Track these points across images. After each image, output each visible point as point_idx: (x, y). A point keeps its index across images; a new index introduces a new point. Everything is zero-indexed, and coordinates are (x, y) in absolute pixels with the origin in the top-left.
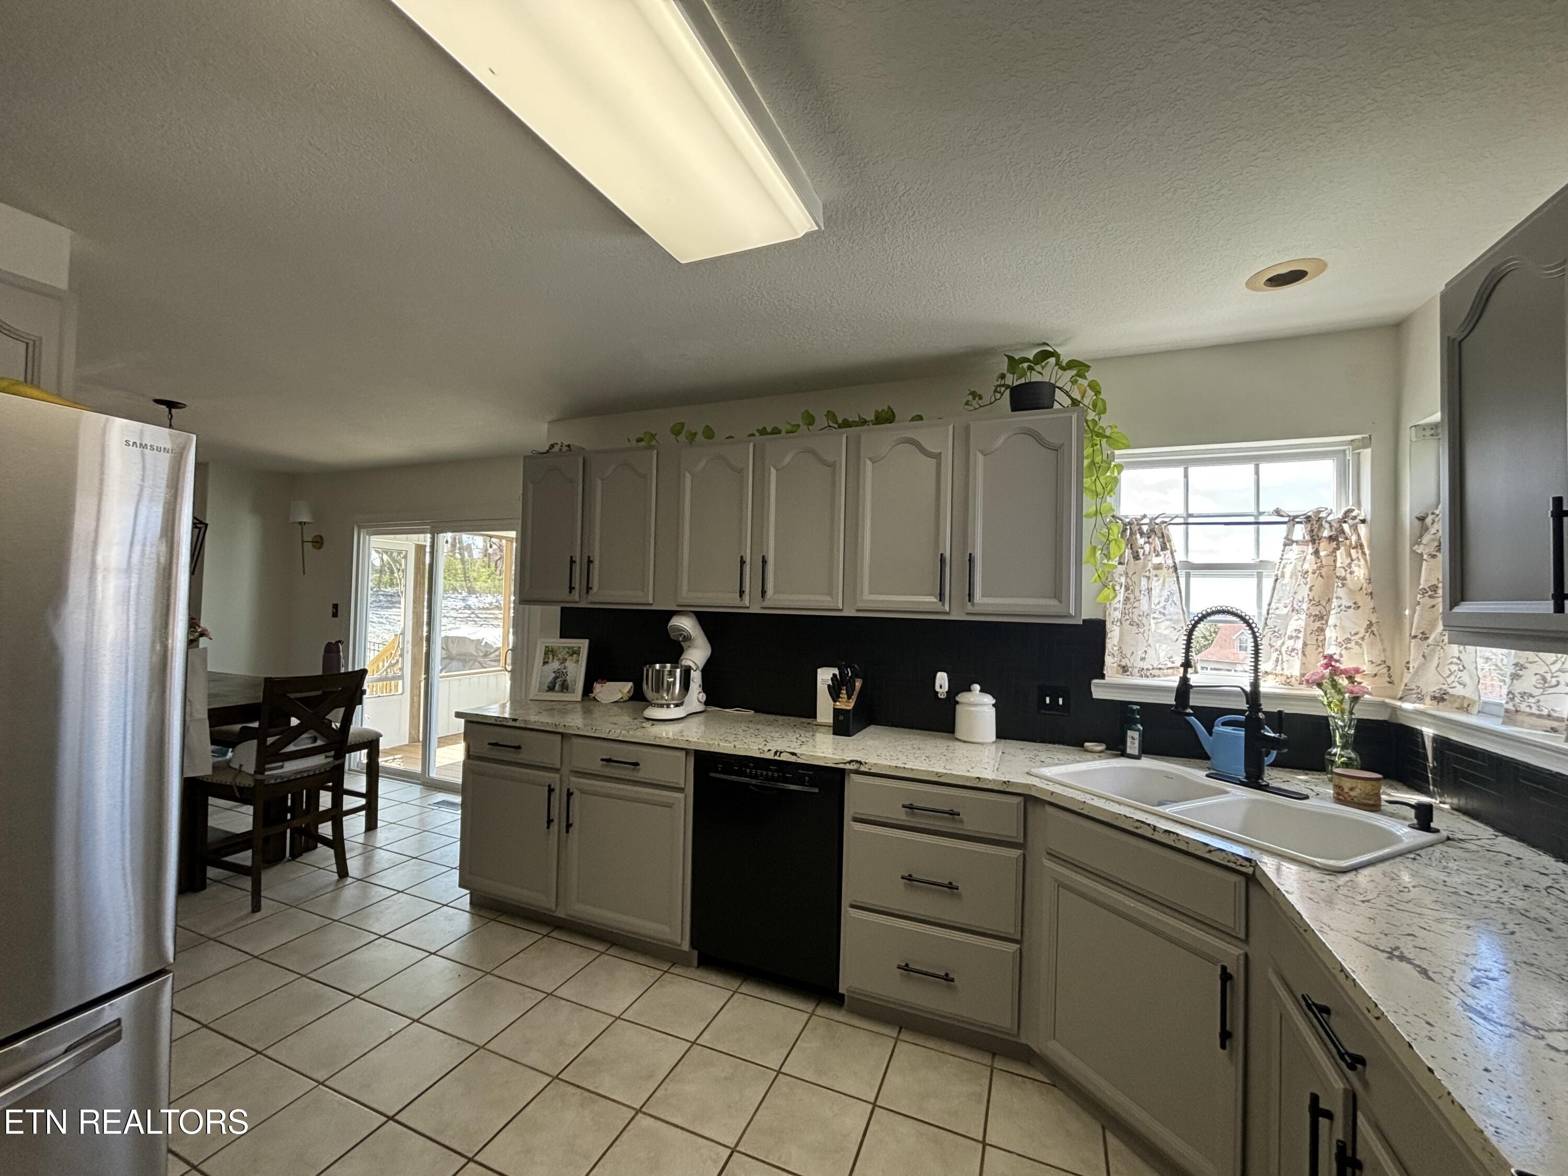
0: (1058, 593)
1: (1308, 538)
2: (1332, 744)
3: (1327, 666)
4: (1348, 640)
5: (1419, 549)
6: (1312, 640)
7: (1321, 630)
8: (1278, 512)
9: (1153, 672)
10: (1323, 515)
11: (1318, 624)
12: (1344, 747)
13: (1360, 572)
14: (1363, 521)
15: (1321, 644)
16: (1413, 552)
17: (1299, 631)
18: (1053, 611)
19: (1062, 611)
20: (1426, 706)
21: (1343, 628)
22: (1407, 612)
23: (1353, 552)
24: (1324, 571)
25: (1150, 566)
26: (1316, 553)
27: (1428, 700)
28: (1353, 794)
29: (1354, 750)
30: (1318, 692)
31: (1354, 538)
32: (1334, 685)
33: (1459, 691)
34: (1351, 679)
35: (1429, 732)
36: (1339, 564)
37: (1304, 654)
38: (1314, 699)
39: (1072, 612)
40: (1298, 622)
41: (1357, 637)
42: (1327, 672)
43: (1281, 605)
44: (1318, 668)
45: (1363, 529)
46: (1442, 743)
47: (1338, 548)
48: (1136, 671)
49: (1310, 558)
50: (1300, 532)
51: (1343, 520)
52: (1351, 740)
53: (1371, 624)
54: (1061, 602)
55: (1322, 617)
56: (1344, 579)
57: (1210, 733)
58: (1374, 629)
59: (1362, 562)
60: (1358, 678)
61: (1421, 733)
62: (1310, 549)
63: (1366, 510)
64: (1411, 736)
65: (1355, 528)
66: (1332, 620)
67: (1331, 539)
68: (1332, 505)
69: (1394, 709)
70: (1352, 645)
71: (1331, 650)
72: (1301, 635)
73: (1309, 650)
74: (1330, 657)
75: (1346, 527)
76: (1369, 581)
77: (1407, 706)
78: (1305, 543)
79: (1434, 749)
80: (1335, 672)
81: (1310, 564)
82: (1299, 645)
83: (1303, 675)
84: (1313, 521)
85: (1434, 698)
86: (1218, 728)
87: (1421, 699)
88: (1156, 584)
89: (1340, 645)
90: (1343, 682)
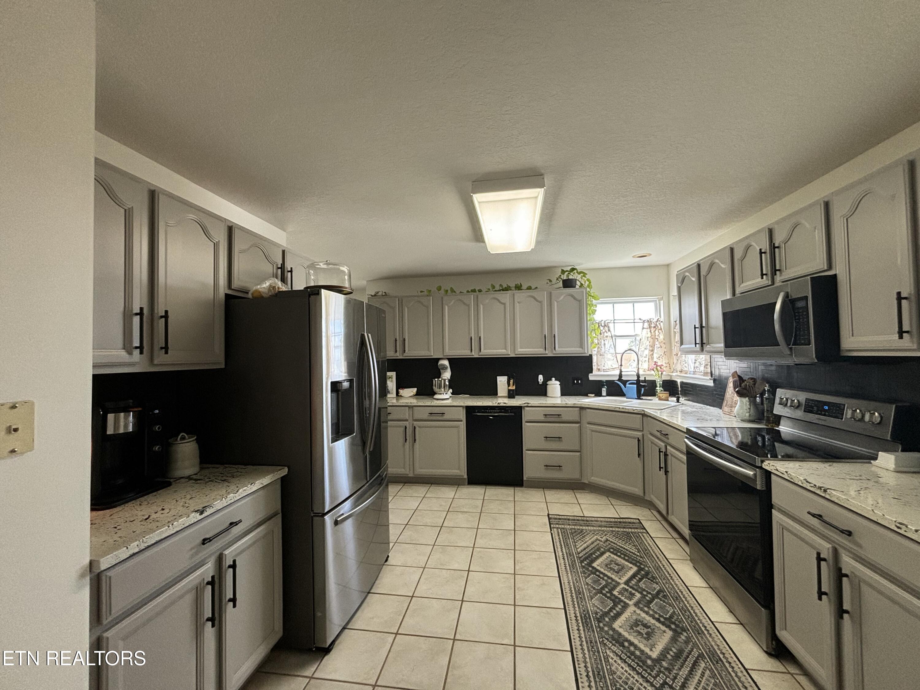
0: (581, 345)
1: (648, 327)
2: (656, 386)
3: (655, 364)
4: (659, 357)
5: (675, 330)
6: (650, 358)
7: (653, 354)
8: (640, 319)
9: (607, 370)
10: (652, 320)
11: (652, 353)
12: (660, 387)
13: (662, 337)
14: (662, 322)
15: (652, 358)
16: (674, 331)
17: (646, 355)
18: (581, 352)
19: (583, 352)
20: (679, 374)
21: (658, 353)
22: (673, 348)
23: (660, 331)
24: (653, 337)
25: (605, 337)
26: (651, 331)
27: (678, 372)
28: (663, 397)
29: (662, 388)
30: (653, 372)
31: (660, 327)
32: (657, 370)
33: (685, 369)
34: (661, 368)
35: (679, 381)
36: (656, 335)
37: (649, 362)
38: (652, 375)
39: (586, 352)
40: (647, 352)
41: (661, 356)
42: (655, 366)
43: (642, 347)
44: (652, 365)
45: (662, 324)
46: (682, 383)
47: (656, 330)
48: (602, 370)
49: (649, 333)
50: (646, 325)
51: (657, 322)
52: (661, 385)
53: (665, 352)
54: (582, 348)
55: (652, 351)
56: (658, 339)
57: (625, 387)
58: (666, 353)
59: (662, 334)
60: (662, 367)
61: (676, 382)
62: (649, 330)
63: (662, 319)
64: (674, 382)
65: (660, 324)
66: (655, 351)
67: (654, 327)
68: (654, 317)
69: (671, 376)
70: (660, 358)
71: (655, 360)
72: (648, 356)
73: (650, 360)
74: (655, 362)
75: (657, 323)
76: (664, 339)
77: (674, 374)
78: (648, 328)
79: (680, 385)
80: (657, 366)
81: (649, 335)
82: (647, 359)
83: (648, 368)
84: (649, 322)
85: (680, 371)
86: (627, 385)
87: (677, 372)
88: (606, 342)
89: (657, 358)
90: (659, 368)
